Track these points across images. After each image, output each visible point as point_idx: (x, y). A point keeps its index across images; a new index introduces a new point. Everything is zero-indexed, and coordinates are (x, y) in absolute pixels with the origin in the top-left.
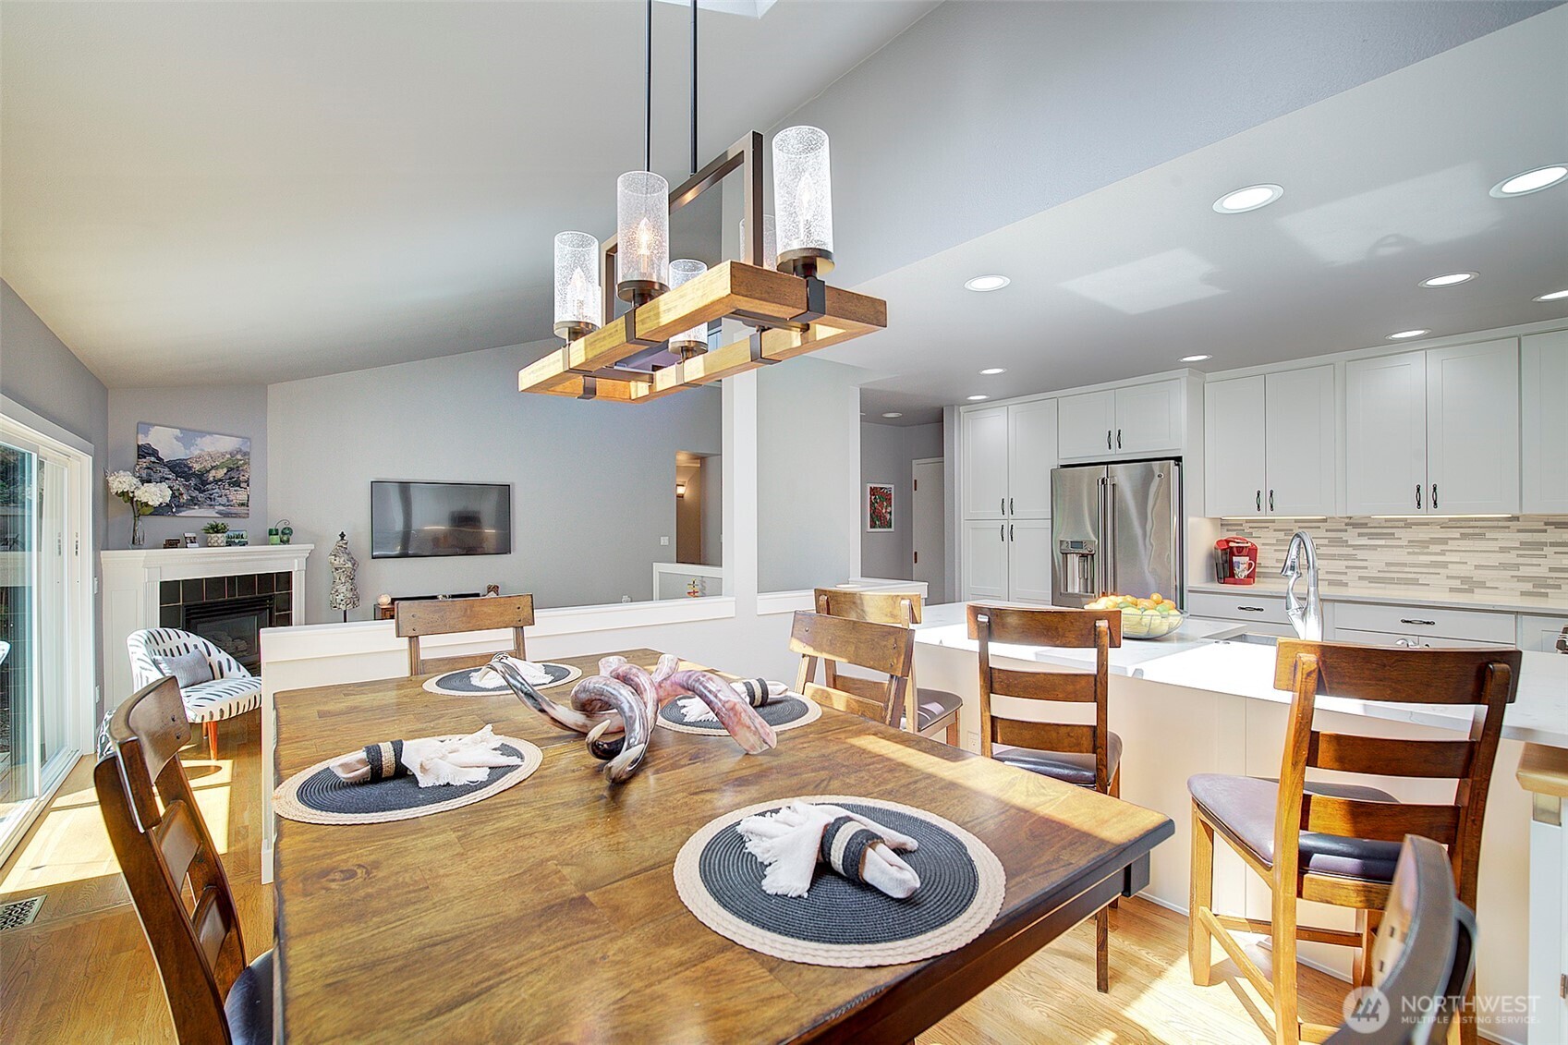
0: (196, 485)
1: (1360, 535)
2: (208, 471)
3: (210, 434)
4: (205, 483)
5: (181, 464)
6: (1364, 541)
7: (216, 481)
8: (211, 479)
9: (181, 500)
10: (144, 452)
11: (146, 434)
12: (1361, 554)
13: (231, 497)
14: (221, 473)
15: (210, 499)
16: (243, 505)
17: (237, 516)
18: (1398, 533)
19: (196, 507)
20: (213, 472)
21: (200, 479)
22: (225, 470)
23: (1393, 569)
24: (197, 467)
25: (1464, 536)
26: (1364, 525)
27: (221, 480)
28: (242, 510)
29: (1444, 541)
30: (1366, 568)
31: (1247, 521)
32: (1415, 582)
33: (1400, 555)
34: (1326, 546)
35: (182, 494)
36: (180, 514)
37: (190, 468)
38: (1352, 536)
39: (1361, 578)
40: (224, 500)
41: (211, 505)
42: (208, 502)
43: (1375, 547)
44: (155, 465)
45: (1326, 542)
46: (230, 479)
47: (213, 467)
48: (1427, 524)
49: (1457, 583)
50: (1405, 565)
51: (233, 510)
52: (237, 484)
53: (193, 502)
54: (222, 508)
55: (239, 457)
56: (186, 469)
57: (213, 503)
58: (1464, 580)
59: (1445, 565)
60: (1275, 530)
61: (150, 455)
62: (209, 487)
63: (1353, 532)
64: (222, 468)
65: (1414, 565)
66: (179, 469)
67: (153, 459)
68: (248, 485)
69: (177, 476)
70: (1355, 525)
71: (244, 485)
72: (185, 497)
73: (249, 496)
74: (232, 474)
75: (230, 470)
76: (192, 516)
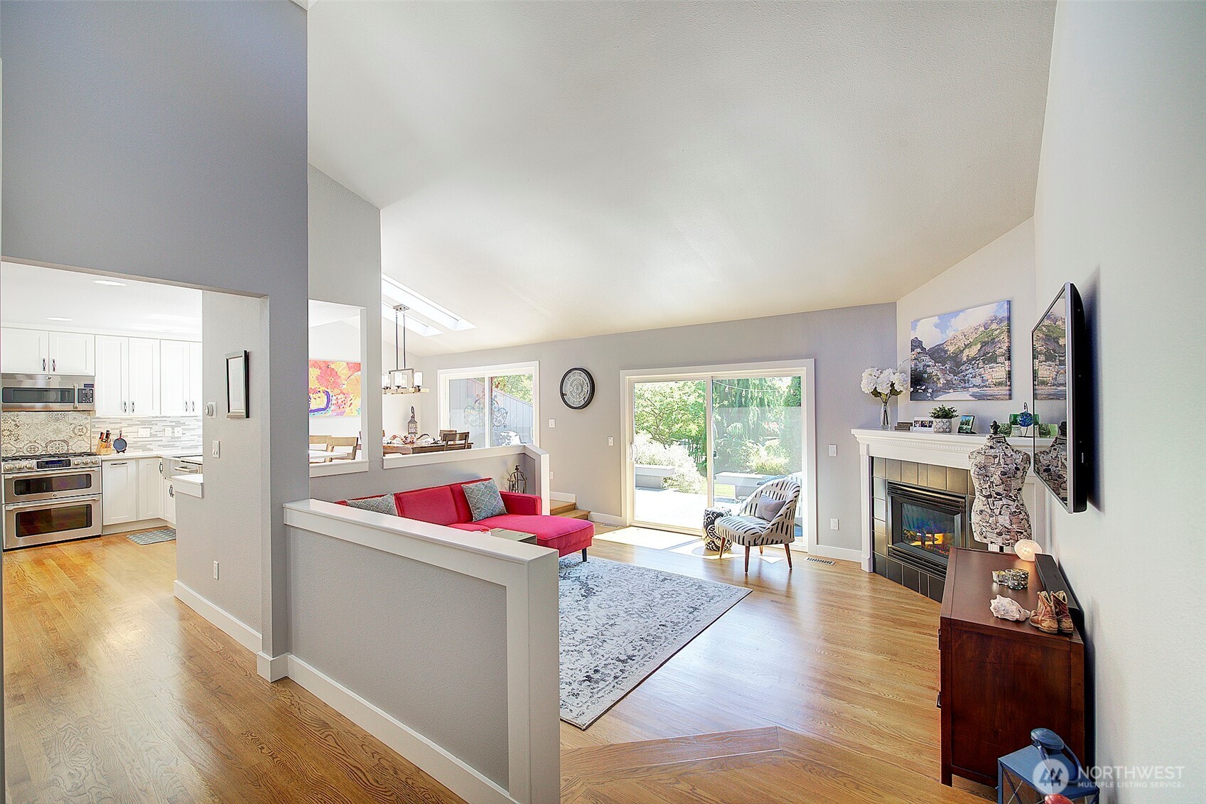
0: (950, 368)
2: (962, 352)
3: (962, 311)
4: (959, 365)
5: (939, 349)
7: (970, 361)
8: (965, 359)
9: (939, 385)
10: (916, 344)
13: (986, 377)
14: (973, 351)
15: (964, 380)
16: (1000, 384)
17: (993, 397)
19: (951, 391)
20: (966, 352)
21: (955, 361)
22: (979, 346)
24: (951, 349)
27: (974, 359)
28: (1003, 390)
35: (938, 379)
36: (937, 399)
37: (946, 352)
40: (978, 381)
41: (965, 388)
42: (963, 385)
44: (920, 355)
46: (984, 355)
47: (967, 346)
51: (988, 391)
52: (993, 359)
53: (949, 386)
54: (976, 390)
55: (994, 326)
56: (943, 354)
57: (967, 385)
61: (917, 347)
62: (963, 368)
64: (976, 345)
66: (938, 354)
67: (919, 350)
68: (1009, 359)
69: (935, 363)
71: (1001, 359)
72: (941, 381)
73: (1009, 373)
74: (988, 349)
75: (984, 344)
76: (948, 400)
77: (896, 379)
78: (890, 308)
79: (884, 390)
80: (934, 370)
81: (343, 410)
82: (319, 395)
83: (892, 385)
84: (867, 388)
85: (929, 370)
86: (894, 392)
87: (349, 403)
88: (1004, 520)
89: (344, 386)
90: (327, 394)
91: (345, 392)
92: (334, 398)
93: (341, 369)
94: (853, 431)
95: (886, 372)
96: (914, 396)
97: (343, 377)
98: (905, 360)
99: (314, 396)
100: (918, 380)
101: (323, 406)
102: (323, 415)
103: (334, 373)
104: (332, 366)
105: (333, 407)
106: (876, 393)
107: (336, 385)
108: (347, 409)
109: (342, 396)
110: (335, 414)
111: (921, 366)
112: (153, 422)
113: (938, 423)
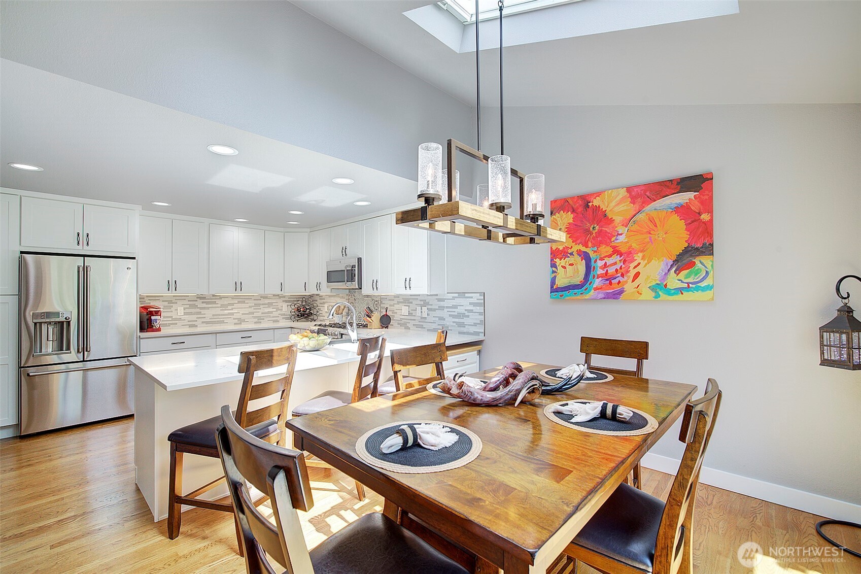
1: (203, 302)
6: (204, 305)
12: (203, 311)
18: (217, 301)
23: (215, 317)
25: (239, 302)
26: (204, 298)
29: (233, 304)
30: (205, 318)
31: (147, 296)
32: (223, 322)
33: (218, 311)
34: (188, 308)
38: (199, 303)
39: (203, 322)
43: (208, 308)
45: (188, 306)
48: (227, 297)
49: (236, 321)
50: (219, 315)
58: (239, 319)
59: (232, 314)
60: (163, 301)
63: (200, 301)
65: (222, 315)
70: (201, 298)
81: (618, 288)
82: (570, 260)
87: (632, 273)
89: (622, 239)
90: (586, 257)
91: (623, 249)
92: (600, 263)
93: (613, 204)
97: (618, 219)
99: (563, 262)
101: (579, 279)
102: (579, 297)
103: (601, 217)
104: (596, 202)
105: (597, 282)
107: (604, 238)
108: (629, 287)
109: (615, 258)
110: (601, 296)
112: (411, 301)
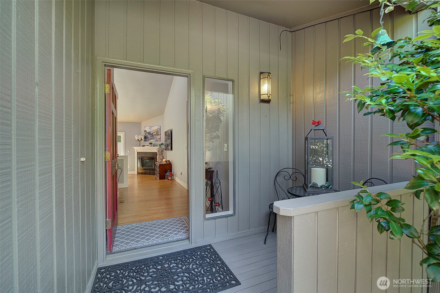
0: (151, 136)
3: (154, 126)
4: (153, 135)
7: (154, 135)
10: (145, 131)
11: (145, 128)
14: (155, 133)
17: (158, 141)
20: (154, 133)
24: (152, 133)
28: (159, 140)
36: (149, 141)
40: (156, 138)
44: (146, 133)
47: (154, 132)
51: (157, 140)
52: (158, 135)
53: (151, 139)
55: (158, 130)
57: (154, 139)
66: (149, 133)
68: (160, 135)
71: (159, 135)
72: (150, 138)
73: (160, 137)
74: (157, 133)
75: (157, 132)
76: (151, 141)
77: (142, 137)
78: (140, 124)
79: (139, 139)
80: (149, 136)
83: (141, 138)
84: (137, 139)
85: (148, 136)
86: (141, 140)
88: (161, 158)
94: (134, 147)
95: (140, 136)
96: (145, 141)
98: (143, 134)
100: (145, 138)
106: (138, 140)
111: (146, 135)
113: (150, 145)
